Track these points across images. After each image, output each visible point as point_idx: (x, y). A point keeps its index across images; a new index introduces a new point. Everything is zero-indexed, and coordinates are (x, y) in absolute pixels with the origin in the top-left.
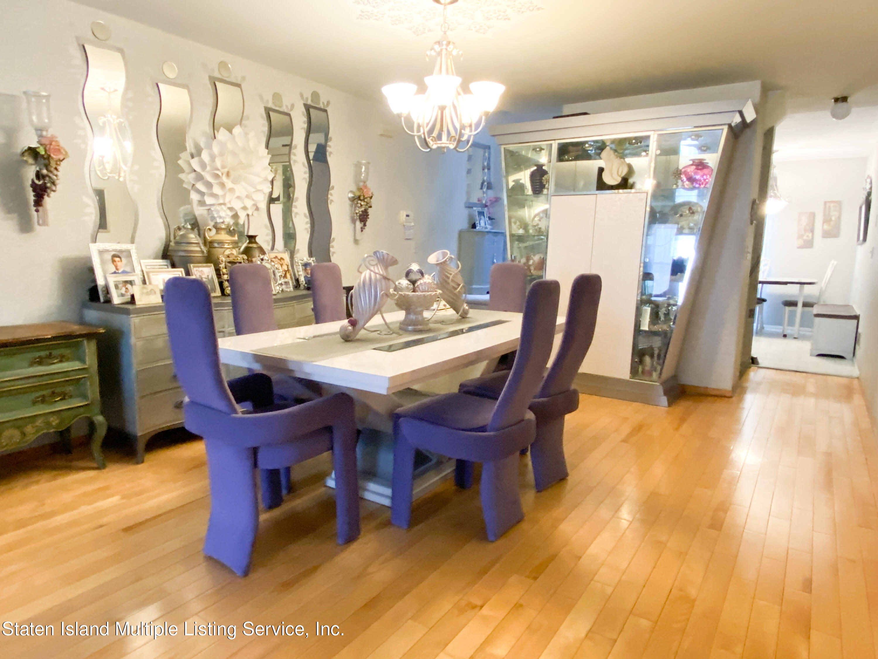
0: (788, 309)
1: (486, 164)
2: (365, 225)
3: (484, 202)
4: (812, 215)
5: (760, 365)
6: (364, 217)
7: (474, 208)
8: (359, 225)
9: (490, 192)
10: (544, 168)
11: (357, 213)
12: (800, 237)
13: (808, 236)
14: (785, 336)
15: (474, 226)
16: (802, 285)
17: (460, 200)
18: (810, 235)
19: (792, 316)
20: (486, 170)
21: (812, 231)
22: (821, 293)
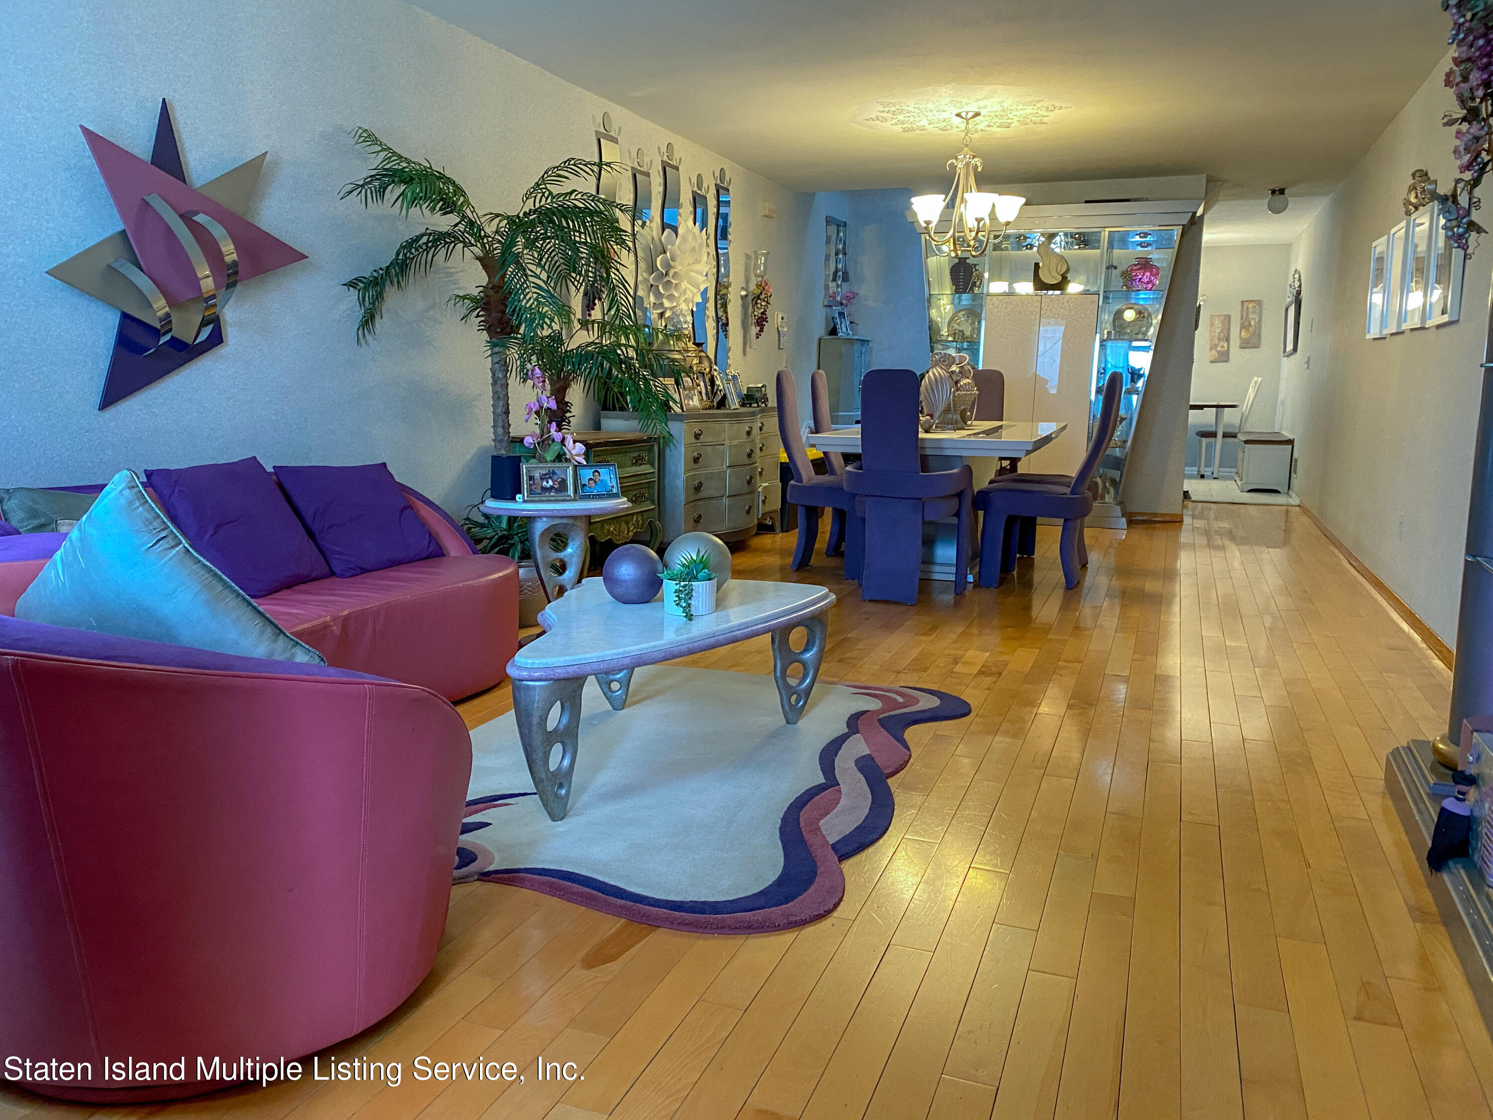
0: (1204, 440)
1: (841, 246)
2: (761, 330)
3: (839, 299)
4: (1228, 317)
5: (1193, 498)
6: (761, 321)
7: (834, 308)
8: (754, 330)
9: (845, 285)
10: (967, 261)
11: (755, 316)
12: (1213, 347)
13: (1222, 347)
14: (1202, 476)
15: (833, 332)
16: (1219, 409)
17: (820, 299)
18: (1226, 344)
19: (1210, 448)
20: (841, 256)
21: (1228, 340)
22: (1244, 419)
